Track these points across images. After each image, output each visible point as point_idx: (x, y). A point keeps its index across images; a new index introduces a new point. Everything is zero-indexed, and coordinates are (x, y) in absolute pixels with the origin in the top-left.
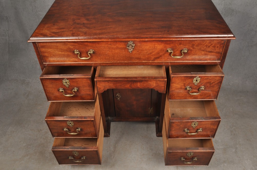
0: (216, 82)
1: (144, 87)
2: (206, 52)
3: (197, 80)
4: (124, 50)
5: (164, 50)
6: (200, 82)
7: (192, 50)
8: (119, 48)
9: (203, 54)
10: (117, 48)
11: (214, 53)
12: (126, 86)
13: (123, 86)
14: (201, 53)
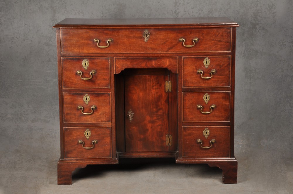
0: (225, 64)
1: (158, 66)
2: (215, 41)
3: (207, 63)
4: (140, 39)
5: (176, 40)
6: (210, 64)
7: (202, 40)
8: (136, 37)
9: (213, 43)
10: (134, 37)
11: (223, 42)
12: (142, 65)
13: (139, 64)
14: (211, 43)
